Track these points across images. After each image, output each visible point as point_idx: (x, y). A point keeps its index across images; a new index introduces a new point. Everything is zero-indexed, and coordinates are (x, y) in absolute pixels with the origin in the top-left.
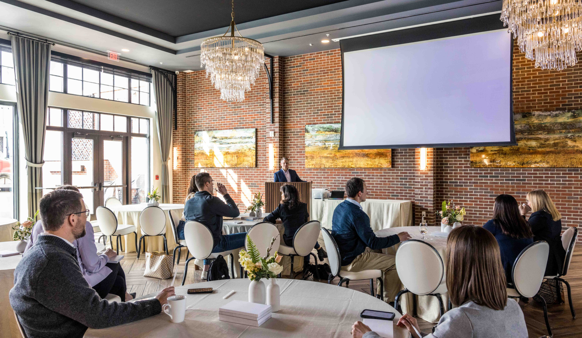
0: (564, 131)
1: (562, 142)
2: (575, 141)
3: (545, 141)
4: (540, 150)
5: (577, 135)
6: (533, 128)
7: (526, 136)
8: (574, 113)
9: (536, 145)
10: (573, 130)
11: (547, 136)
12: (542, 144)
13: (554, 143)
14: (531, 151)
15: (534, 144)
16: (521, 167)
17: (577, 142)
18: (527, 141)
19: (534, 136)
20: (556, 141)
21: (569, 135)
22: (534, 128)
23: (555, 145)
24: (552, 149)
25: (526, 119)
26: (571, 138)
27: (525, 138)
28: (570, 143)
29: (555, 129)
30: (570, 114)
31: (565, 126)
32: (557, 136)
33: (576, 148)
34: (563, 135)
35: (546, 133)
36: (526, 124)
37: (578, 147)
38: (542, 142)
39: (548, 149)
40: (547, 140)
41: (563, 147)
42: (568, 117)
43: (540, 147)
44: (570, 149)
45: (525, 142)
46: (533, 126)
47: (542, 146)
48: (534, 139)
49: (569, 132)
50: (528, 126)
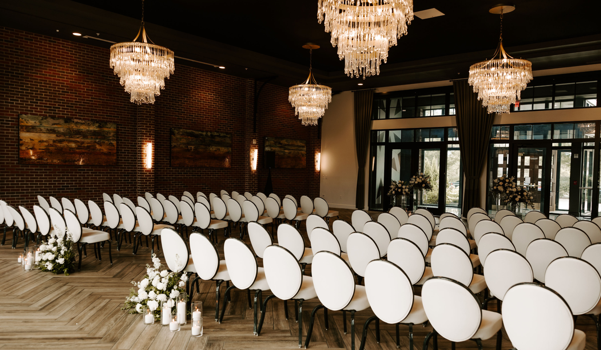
0: (94, 137)
1: (93, 146)
2: (101, 146)
3: (81, 144)
4: (77, 150)
5: (102, 141)
6: (72, 132)
7: (68, 139)
8: (100, 124)
9: (75, 146)
10: (100, 137)
11: (83, 140)
12: (79, 146)
13: (88, 146)
14: (71, 151)
15: (73, 145)
16: (64, 164)
17: (102, 146)
18: (68, 143)
19: (73, 139)
20: (89, 145)
21: (97, 140)
22: (74, 132)
23: (88, 147)
24: (86, 151)
25: (67, 124)
26: (98, 143)
27: (67, 140)
28: (98, 147)
29: (88, 135)
30: (97, 125)
31: (94, 133)
32: (89, 141)
33: (101, 151)
34: (93, 140)
35: (82, 137)
36: (68, 129)
37: (102, 150)
38: (79, 144)
39: (83, 151)
40: (83, 143)
41: (94, 149)
42: (96, 127)
43: (77, 148)
44: (98, 151)
45: (67, 143)
46: (73, 130)
47: (79, 147)
48: (74, 142)
49: (97, 139)
50: (68, 130)
